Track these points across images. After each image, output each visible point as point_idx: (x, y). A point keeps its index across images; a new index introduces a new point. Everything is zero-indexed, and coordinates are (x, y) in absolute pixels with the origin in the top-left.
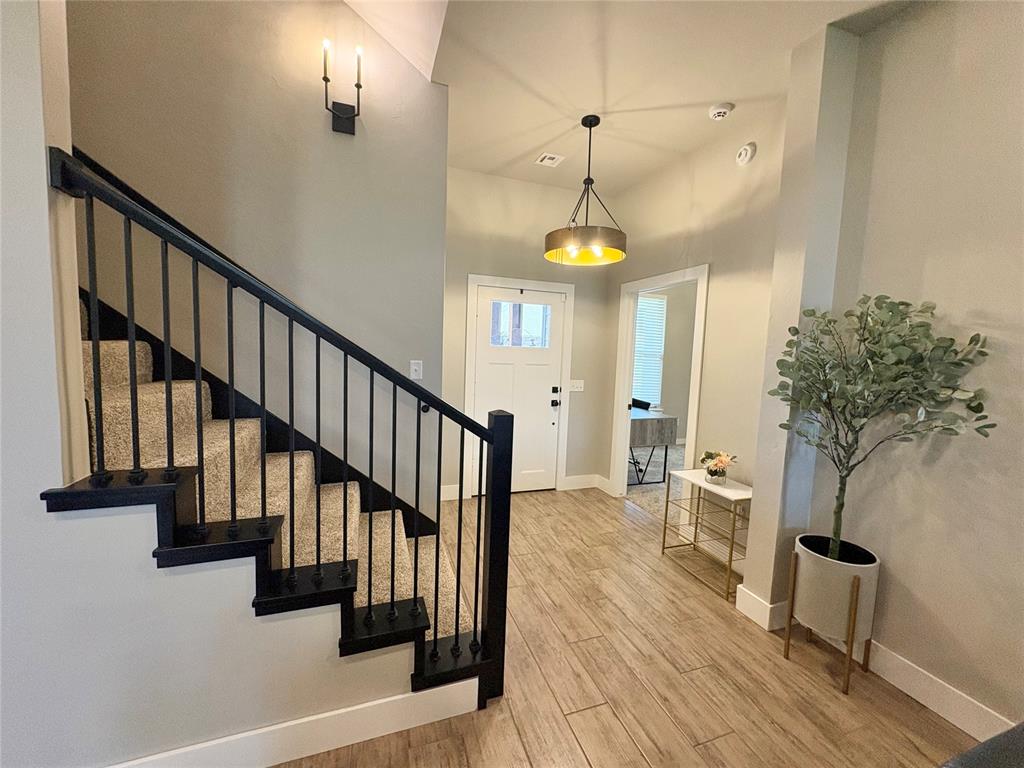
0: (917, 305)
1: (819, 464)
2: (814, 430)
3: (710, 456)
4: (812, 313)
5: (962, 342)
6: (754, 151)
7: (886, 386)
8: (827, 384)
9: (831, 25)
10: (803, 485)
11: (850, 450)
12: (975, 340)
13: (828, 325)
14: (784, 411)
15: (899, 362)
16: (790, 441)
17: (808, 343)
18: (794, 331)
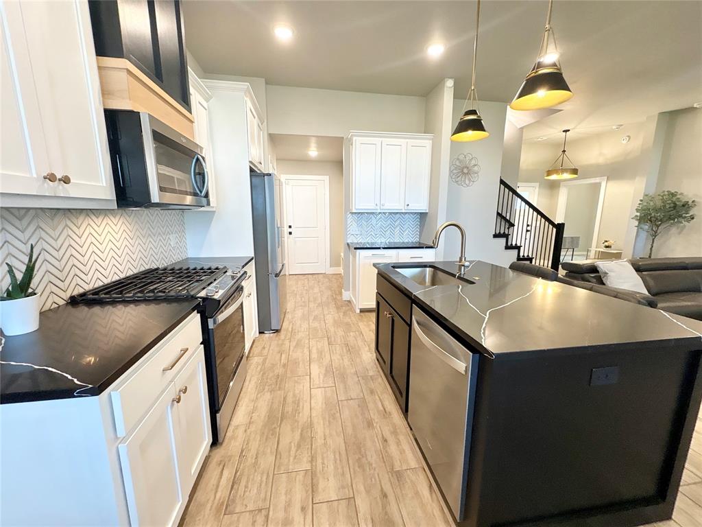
0: (679, 192)
1: (647, 239)
2: (646, 227)
3: (606, 241)
4: (647, 195)
5: (690, 203)
6: (629, 139)
7: (667, 214)
8: (650, 214)
9: (660, 113)
10: (641, 244)
11: (656, 232)
12: (693, 201)
13: (652, 199)
14: (636, 223)
15: (669, 208)
16: (637, 232)
17: (645, 204)
18: (641, 201)
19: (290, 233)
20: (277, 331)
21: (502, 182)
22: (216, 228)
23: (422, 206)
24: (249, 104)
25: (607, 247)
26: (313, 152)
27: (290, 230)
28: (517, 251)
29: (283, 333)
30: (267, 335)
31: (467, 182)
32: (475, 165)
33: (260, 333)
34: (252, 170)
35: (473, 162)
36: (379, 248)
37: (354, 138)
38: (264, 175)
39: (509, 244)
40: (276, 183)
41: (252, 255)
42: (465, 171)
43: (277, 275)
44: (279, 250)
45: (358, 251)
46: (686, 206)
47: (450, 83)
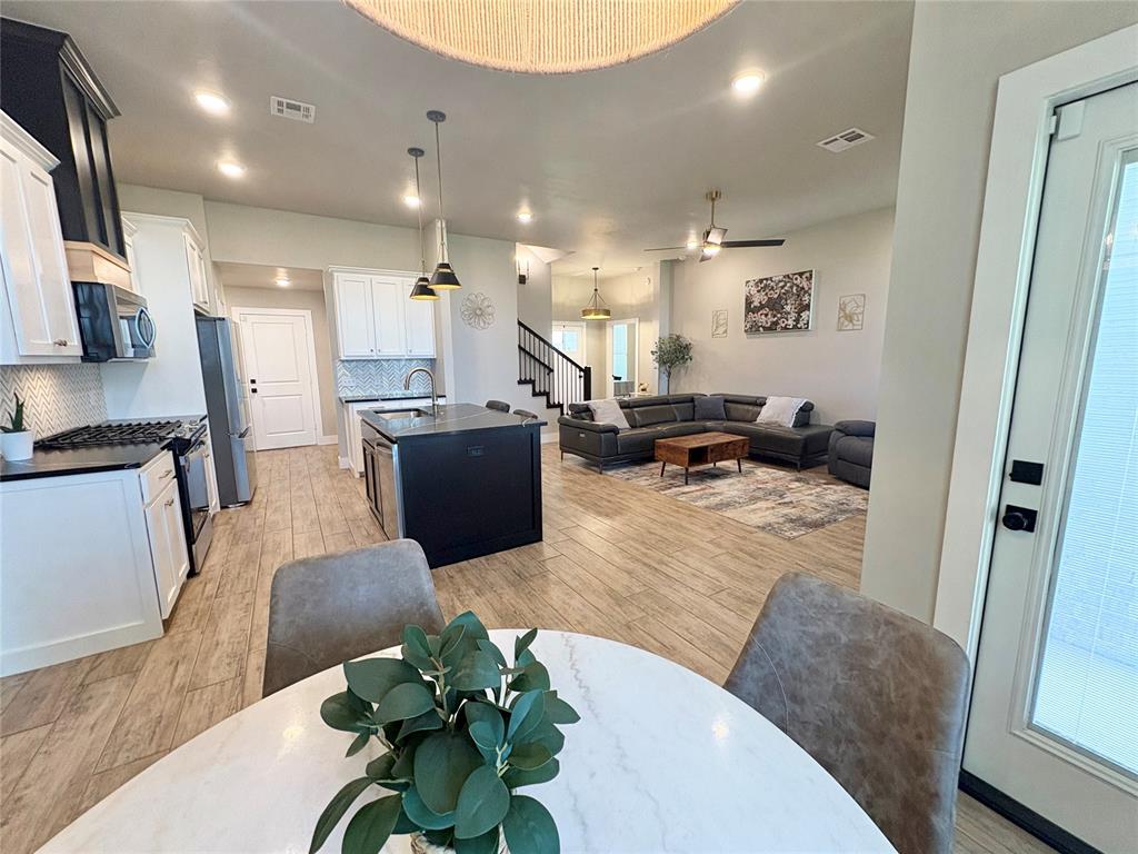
2: (663, 369)
3: (641, 385)
5: (689, 345)
7: (674, 355)
8: (663, 356)
9: (662, 262)
11: (670, 373)
14: (656, 365)
15: (677, 350)
16: (659, 374)
19: (254, 391)
20: (247, 503)
21: (520, 324)
22: (148, 383)
23: (430, 353)
24: (189, 239)
25: (643, 390)
26: (282, 281)
27: (254, 386)
28: (545, 398)
29: (255, 506)
30: (232, 509)
31: (482, 324)
32: (489, 307)
33: (222, 508)
34: (197, 313)
35: (486, 303)
36: (377, 400)
37: (336, 274)
38: (215, 320)
39: (537, 390)
40: (231, 327)
41: (206, 413)
42: (478, 312)
43: (242, 436)
44: (241, 408)
45: (350, 404)
46: (687, 347)
47: (439, 225)
